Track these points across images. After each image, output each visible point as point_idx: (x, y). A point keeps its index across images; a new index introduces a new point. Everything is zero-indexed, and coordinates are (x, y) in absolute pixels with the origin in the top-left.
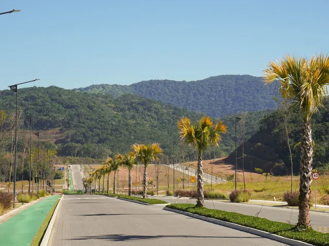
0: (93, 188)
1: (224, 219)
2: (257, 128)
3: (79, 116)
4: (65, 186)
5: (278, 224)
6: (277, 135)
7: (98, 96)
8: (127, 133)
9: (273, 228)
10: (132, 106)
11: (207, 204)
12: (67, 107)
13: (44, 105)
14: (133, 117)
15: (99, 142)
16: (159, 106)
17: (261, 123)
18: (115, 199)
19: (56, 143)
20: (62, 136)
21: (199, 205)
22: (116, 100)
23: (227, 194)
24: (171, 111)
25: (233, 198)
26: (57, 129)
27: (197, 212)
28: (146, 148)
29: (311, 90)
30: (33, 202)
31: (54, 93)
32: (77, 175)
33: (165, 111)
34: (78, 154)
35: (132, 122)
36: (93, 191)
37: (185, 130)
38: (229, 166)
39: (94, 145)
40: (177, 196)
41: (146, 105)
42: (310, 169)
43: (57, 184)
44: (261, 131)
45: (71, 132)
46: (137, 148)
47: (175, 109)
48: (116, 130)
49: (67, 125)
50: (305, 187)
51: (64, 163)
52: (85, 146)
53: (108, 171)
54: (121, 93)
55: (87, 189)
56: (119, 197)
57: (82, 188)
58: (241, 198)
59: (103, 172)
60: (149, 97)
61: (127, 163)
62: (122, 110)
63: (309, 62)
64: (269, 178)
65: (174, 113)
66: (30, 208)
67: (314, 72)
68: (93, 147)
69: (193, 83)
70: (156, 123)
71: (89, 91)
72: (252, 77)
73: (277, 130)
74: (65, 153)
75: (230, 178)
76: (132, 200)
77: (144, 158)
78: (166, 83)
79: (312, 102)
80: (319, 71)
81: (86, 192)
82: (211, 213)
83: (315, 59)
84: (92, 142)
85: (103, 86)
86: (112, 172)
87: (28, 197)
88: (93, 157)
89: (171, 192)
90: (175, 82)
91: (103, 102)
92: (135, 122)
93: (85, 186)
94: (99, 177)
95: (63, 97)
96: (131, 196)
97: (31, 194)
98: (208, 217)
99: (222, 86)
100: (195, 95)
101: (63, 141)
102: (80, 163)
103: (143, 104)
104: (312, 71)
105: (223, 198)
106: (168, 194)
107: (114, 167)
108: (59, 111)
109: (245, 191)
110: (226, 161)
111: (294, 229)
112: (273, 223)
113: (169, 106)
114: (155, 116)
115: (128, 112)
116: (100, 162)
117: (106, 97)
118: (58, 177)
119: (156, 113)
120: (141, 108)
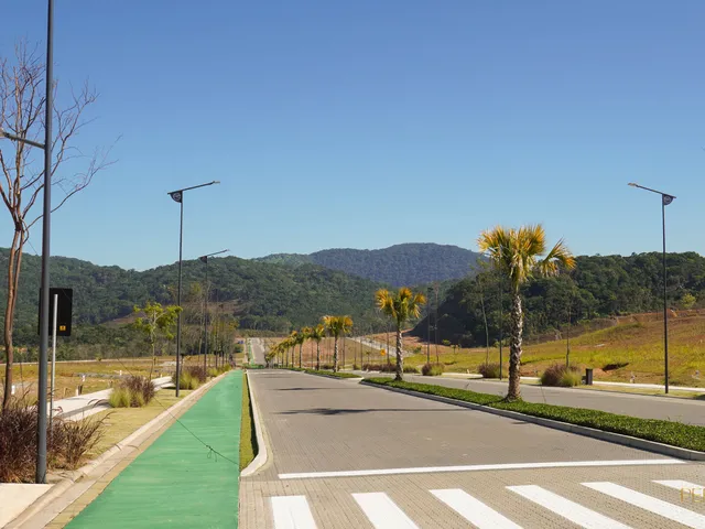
0: (276, 362)
1: (429, 393)
2: (443, 298)
3: (257, 286)
4: (245, 360)
5: (487, 396)
6: (465, 305)
7: (277, 266)
8: (308, 306)
9: (483, 400)
10: (312, 277)
11: (406, 377)
12: (246, 278)
13: (222, 276)
14: (314, 288)
15: (279, 314)
16: (341, 276)
17: (448, 292)
18: (302, 373)
19: (234, 315)
20: (239, 308)
21: (398, 378)
22: (297, 270)
23: (419, 367)
24: (353, 281)
25: (426, 372)
26: (235, 301)
27: (398, 386)
28: (337, 320)
29: (521, 260)
30: (220, 376)
31: (232, 263)
32: (257, 350)
33: (347, 281)
34: (258, 327)
35: (312, 293)
36: (276, 365)
37: (383, 301)
38: (415, 339)
39: (273, 317)
40: (365, 369)
41: (328, 275)
42: (520, 340)
43: (237, 359)
44: (448, 301)
45: (250, 304)
46: (327, 320)
47: (358, 278)
48: (297, 301)
49: (245, 296)
50: (515, 358)
51: (243, 336)
52: (265, 318)
53: (293, 344)
54: (301, 263)
55: (268, 363)
56: (306, 372)
57: (263, 362)
58: (433, 371)
59: (287, 345)
60: (329, 267)
61: (315, 337)
62: (302, 281)
63: (517, 232)
64: (457, 350)
65: (357, 283)
66: (220, 382)
67: (524, 242)
68: (272, 319)
69: (376, 251)
70: (337, 294)
71: (268, 261)
72: (436, 245)
73: (464, 301)
74: (245, 325)
75: (417, 351)
76: (322, 374)
77: (336, 330)
78: (347, 252)
79: (521, 272)
80: (528, 241)
81: (267, 366)
82: (413, 387)
83: (523, 229)
84: (271, 314)
85: (282, 256)
86: (298, 346)
87: (215, 371)
88: (273, 330)
89: (359, 366)
90: (357, 251)
91: (282, 272)
92: (315, 292)
93: (267, 360)
94: (283, 351)
95: (242, 267)
96: (319, 370)
97: (218, 369)
98: (411, 390)
99: (406, 254)
100: (378, 264)
101: (241, 314)
102: (259, 336)
103: (324, 274)
104: (522, 243)
105: (415, 371)
106: (355, 368)
107: (300, 341)
108: (237, 281)
109: (438, 364)
110: (412, 334)
111: (505, 400)
112: (481, 395)
113: (351, 276)
114: (336, 285)
115: (308, 283)
116: (280, 336)
117: (285, 267)
118: (238, 351)
119: (339, 284)
120: (322, 280)
